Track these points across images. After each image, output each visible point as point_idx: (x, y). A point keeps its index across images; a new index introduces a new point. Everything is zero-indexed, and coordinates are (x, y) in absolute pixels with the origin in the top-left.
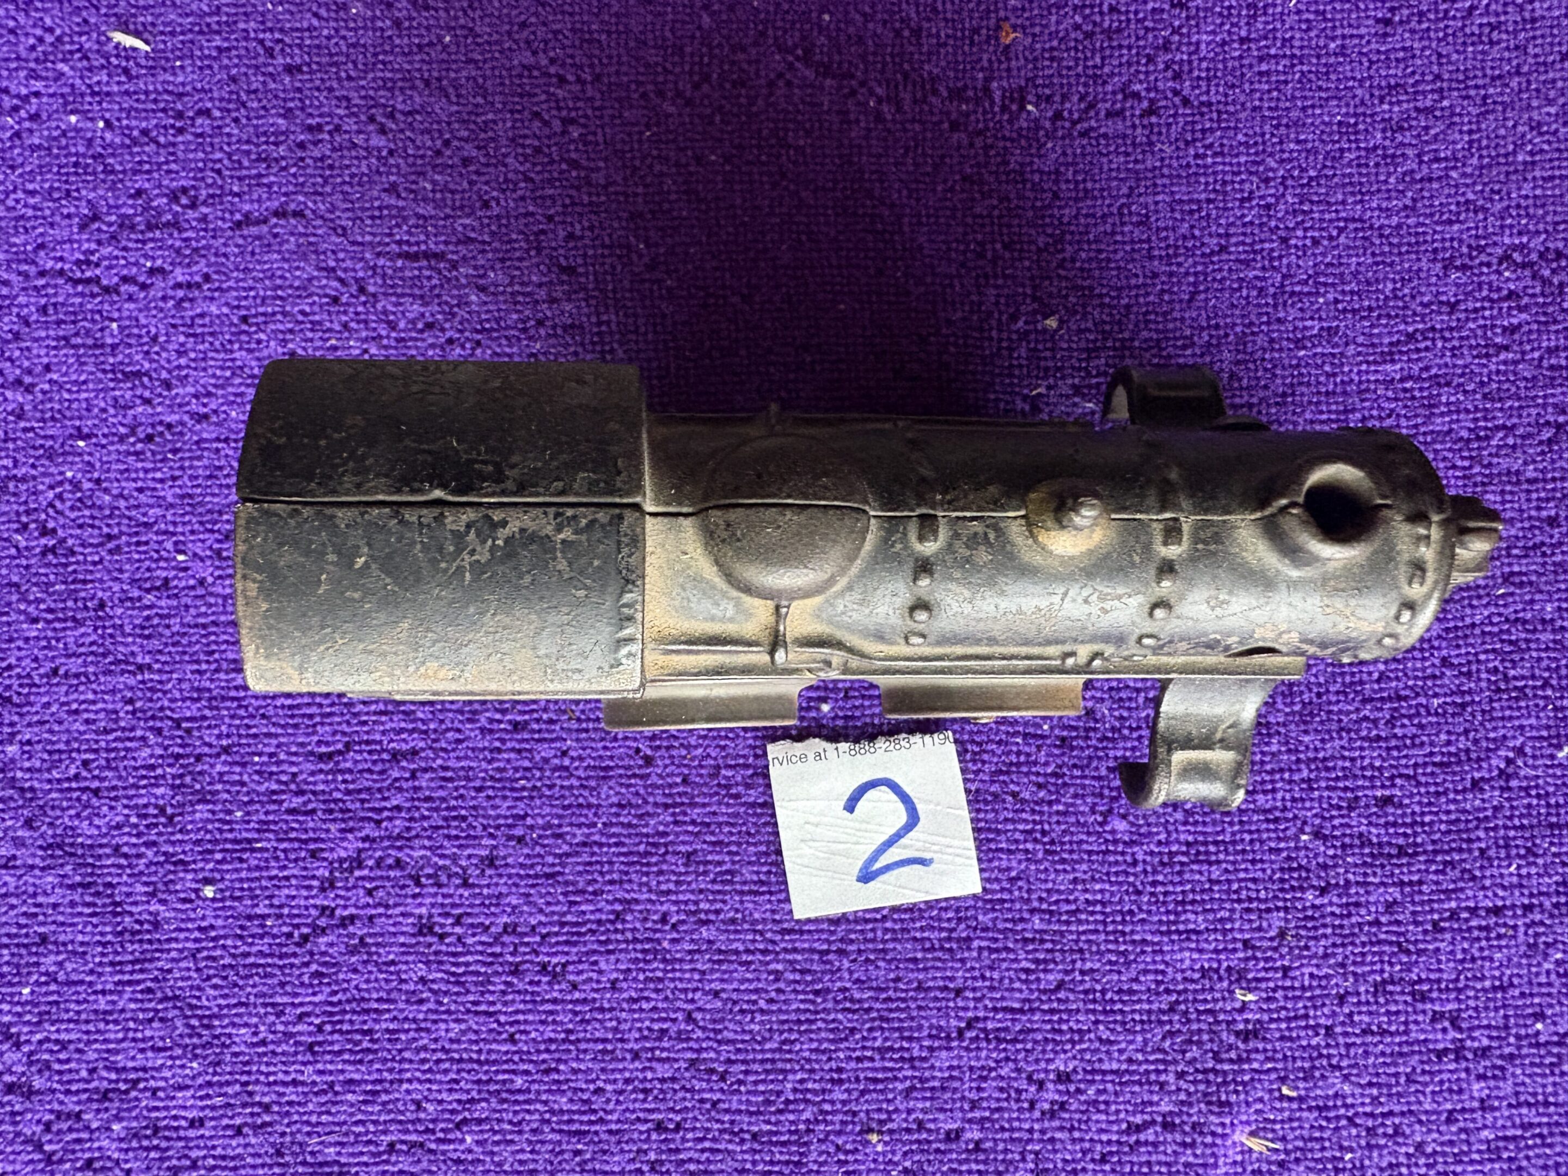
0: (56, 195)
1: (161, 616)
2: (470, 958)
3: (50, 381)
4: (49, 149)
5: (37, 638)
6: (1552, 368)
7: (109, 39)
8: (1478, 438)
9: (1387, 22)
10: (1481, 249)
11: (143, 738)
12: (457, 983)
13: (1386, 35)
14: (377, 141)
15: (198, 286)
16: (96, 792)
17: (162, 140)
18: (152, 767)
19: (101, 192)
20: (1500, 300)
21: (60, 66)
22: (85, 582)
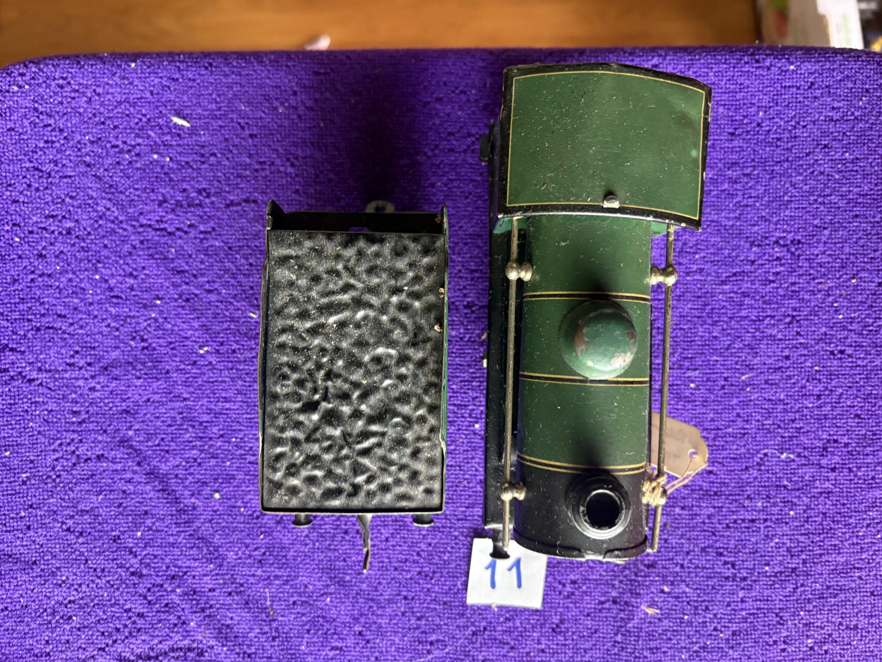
0: (148, 191)
1: (194, 378)
2: (327, 526)
3: (145, 274)
4: (144, 170)
5: (141, 386)
6: (793, 291)
7: (171, 121)
8: (759, 320)
9: (733, 134)
10: (766, 238)
11: (187, 429)
12: (322, 537)
13: (732, 140)
14: (290, 170)
15: (210, 233)
16: (167, 452)
17: (195, 167)
18: (191, 442)
19: (168, 189)
20: (773, 260)
21: (150, 132)
22: (160, 362)
